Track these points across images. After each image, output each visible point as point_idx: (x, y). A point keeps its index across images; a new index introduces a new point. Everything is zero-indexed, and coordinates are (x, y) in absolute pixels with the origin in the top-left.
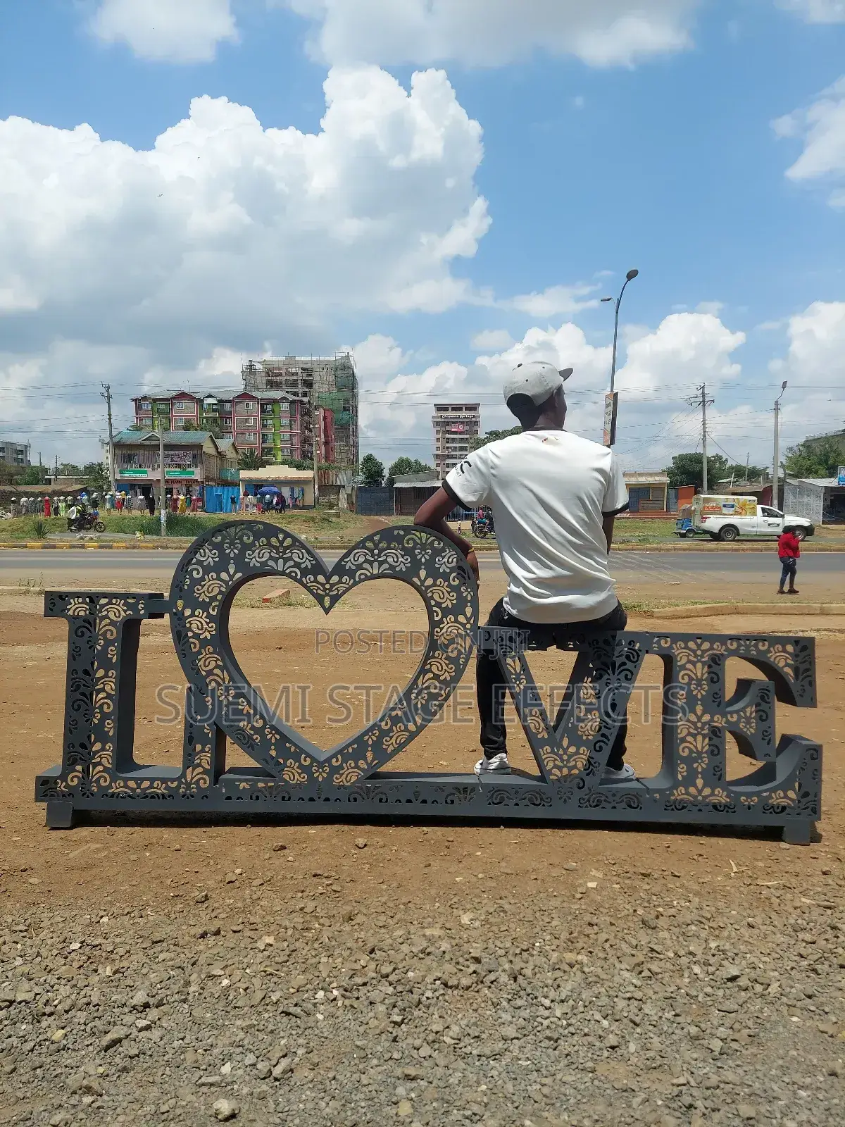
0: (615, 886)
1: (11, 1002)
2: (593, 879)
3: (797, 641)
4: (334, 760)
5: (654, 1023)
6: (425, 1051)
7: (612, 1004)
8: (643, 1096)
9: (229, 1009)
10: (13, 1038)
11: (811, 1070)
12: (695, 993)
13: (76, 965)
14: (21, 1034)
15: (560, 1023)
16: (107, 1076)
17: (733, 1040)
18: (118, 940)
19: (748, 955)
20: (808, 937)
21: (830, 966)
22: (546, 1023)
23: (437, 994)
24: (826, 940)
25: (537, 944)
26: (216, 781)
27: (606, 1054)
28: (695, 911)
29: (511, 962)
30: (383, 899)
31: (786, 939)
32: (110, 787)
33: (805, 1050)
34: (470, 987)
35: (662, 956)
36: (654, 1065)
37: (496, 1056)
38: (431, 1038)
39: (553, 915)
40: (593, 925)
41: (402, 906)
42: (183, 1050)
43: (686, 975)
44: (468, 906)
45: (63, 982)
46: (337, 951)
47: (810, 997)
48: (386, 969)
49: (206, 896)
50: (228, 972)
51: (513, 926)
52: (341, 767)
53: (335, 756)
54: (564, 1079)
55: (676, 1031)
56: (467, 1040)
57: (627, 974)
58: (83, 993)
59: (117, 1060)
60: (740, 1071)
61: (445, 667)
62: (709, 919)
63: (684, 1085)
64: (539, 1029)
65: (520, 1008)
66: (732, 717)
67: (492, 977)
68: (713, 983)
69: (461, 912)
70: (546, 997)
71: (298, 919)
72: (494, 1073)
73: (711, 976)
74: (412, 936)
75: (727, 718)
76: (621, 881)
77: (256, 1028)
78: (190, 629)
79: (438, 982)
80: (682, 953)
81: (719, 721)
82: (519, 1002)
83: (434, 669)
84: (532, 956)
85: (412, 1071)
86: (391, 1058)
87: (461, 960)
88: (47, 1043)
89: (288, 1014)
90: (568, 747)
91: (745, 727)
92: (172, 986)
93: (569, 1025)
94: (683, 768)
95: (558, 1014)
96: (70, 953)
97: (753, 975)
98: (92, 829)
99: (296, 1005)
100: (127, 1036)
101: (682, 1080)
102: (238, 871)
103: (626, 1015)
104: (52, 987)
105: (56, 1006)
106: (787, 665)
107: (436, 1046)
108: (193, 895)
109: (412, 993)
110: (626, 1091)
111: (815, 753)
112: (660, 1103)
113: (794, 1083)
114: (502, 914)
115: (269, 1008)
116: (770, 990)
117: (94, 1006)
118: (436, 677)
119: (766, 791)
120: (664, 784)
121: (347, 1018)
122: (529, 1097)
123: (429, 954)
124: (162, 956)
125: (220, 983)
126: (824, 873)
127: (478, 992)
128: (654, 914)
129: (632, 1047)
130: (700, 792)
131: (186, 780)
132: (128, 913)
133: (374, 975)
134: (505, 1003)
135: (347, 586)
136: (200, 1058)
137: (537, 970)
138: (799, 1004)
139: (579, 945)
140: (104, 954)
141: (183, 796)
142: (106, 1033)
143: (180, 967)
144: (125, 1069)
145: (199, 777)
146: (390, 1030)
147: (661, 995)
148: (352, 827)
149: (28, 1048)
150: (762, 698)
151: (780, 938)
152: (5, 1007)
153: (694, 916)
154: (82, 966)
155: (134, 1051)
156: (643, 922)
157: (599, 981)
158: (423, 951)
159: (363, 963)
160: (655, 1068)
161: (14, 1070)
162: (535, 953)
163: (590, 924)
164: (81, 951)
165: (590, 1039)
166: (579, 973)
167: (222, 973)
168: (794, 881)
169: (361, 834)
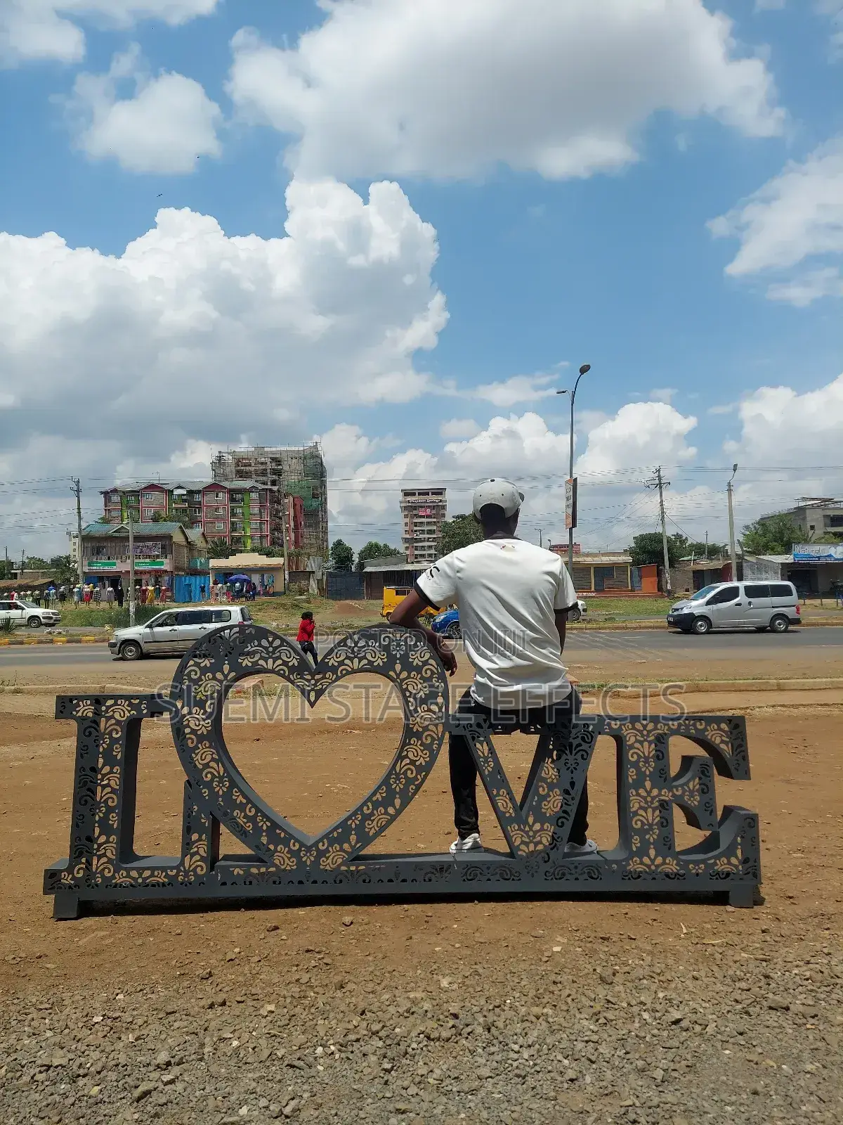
0: (577, 949)
1: (49, 1067)
2: (559, 943)
3: (730, 720)
4: (321, 844)
5: (607, 1059)
6: (413, 1090)
7: (572, 1046)
8: (595, 1115)
9: (240, 1065)
10: (56, 1096)
11: (737, 1091)
12: (643, 1035)
13: (100, 1034)
14: (62, 1092)
15: (527, 1063)
16: (141, 1121)
17: (673, 1070)
18: (135, 1013)
19: (691, 1003)
20: (743, 985)
21: (761, 1008)
22: (515, 1064)
23: (421, 1045)
24: (760, 987)
25: (508, 1001)
26: (212, 868)
27: (566, 1085)
28: (647, 967)
29: (485, 1016)
30: (371, 969)
31: (725, 988)
32: (113, 877)
33: (733, 1076)
34: (450, 1039)
35: (616, 1007)
36: (606, 1092)
37: (473, 1092)
38: (418, 1079)
39: (522, 977)
40: (557, 983)
41: (387, 974)
42: (205, 1098)
43: (637, 1020)
44: (447, 972)
45: (92, 1048)
46: (332, 1015)
47: (741, 1034)
48: (376, 1027)
49: (210, 972)
50: (237, 1034)
51: (486, 986)
52: (327, 851)
53: (321, 840)
54: (531, 1106)
55: (626, 1066)
56: (448, 1081)
57: (585, 1023)
58: (111, 1056)
59: (149, 1108)
60: (678, 1094)
61: (420, 753)
62: (659, 974)
63: (631, 1106)
64: (509, 1069)
65: (494, 1053)
66: (677, 791)
67: (469, 1029)
68: (659, 1026)
69: (440, 977)
70: (516, 1043)
71: (295, 989)
72: (472, 1105)
73: (658, 1021)
74: (398, 999)
75: (673, 792)
76: (582, 944)
77: (266, 1079)
78: (188, 726)
79: (422, 1036)
80: (634, 1002)
81: (666, 795)
82: (493, 1049)
83: (410, 755)
84: (504, 1011)
85: (402, 1106)
86: (383, 1097)
87: (441, 1017)
88: (85, 1098)
89: (292, 1066)
90: (533, 824)
91: (690, 800)
92: (189, 1048)
93: (535, 1065)
94: (636, 840)
95: (526, 1056)
96: (93, 1025)
97: (694, 1017)
98: (97, 918)
99: (299, 1059)
100: (155, 1089)
101: (629, 1102)
102: (237, 950)
103: (584, 1054)
104: (83, 1053)
105: (89, 1068)
106: (722, 742)
107: (422, 1086)
108: (197, 973)
109: (399, 1045)
110: (582, 1113)
111: (752, 820)
112: (610, 1120)
113: (722, 1101)
114: (477, 977)
115: (276, 1062)
116: (707, 1029)
117: (123, 1067)
118: (413, 762)
119: (710, 859)
120: (621, 855)
121: (344, 1067)
122: (501, 1121)
123: (413, 1013)
124: (176, 1025)
125: (231, 1044)
126: (763, 932)
127: (457, 1043)
128: (610, 971)
129: (588, 1079)
130: (653, 861)
131: (184, 868)
132: (141, 990)
133: (365, 1032)
134: (480, 1050)
135: (330, 681)
136: (220, 1104)
137: (508, 1022)
138: (732, 1040)
139: (545, 1001)
140: (124, 1025)
141: (182, 884)
142: (136, 1087)
143: (194, 1033)
144: (157, 1115)
145: (197, 864)
146: (382, 1075)
147: (614, 1038)
148: (338, 907)
149: (71, 1103)
150: (703, 772)
151: (719, 987)
152: (44, 1071)
153: (647, 972)
154: (106, 1036)
155: (163, 1100)
156: (601, 978)
157: (562, 1029)
158: (408, 1011)
159: (355, 1023)
160: (607, 1095)
161: (60, 1121)
162: (506, 1008)
163: (555, 983)
164: (103, 1023)
165: (552, 1074)
166: (544, 1023)
167: (232, 1036)
168: (736, 939)
169: (347, 913)
